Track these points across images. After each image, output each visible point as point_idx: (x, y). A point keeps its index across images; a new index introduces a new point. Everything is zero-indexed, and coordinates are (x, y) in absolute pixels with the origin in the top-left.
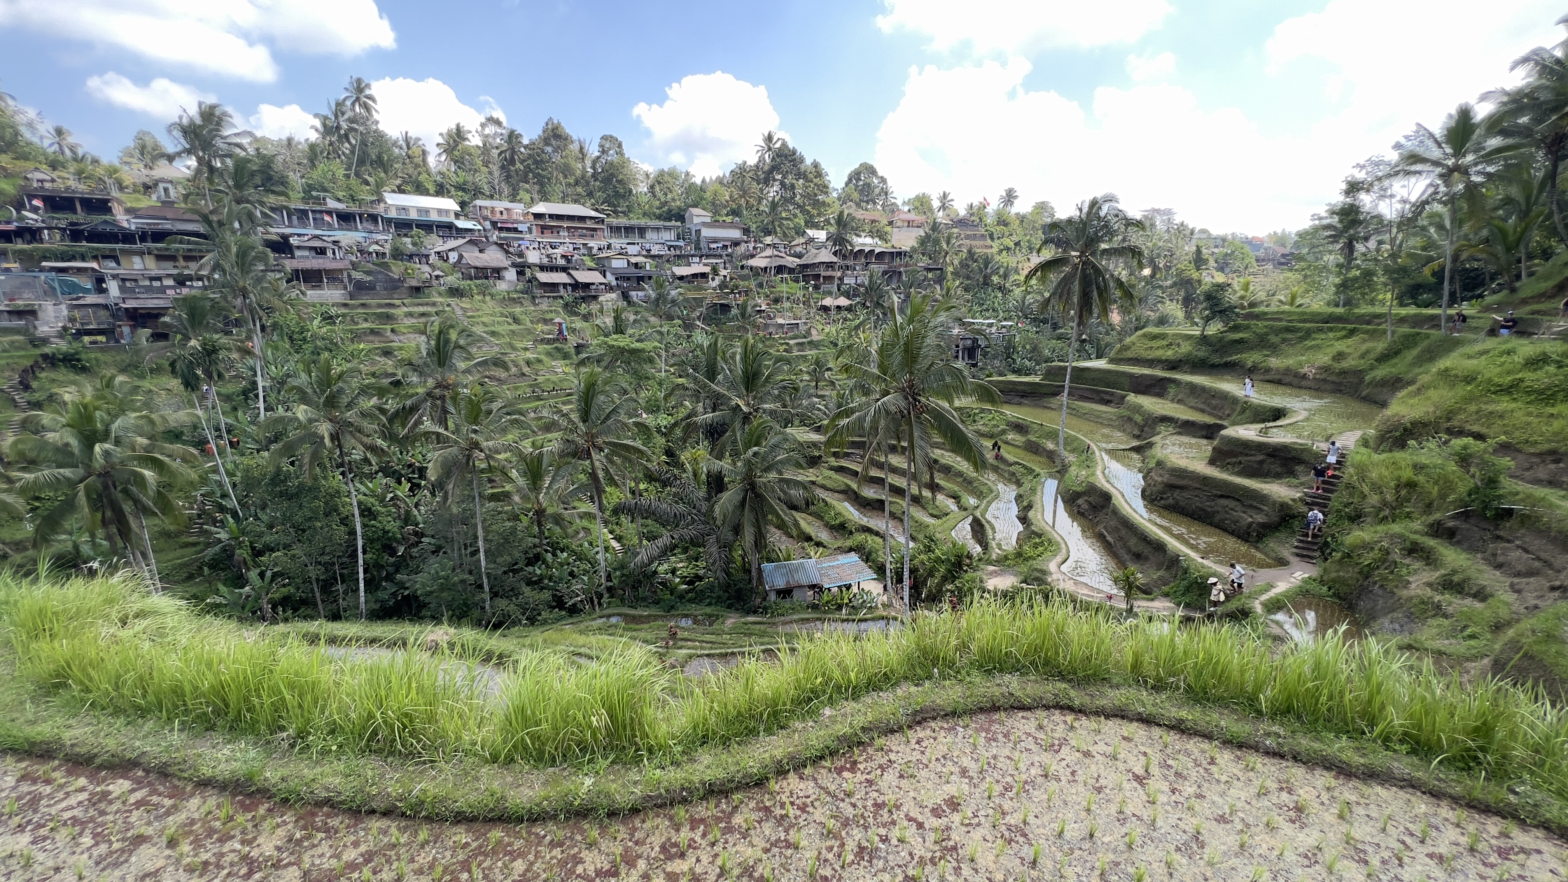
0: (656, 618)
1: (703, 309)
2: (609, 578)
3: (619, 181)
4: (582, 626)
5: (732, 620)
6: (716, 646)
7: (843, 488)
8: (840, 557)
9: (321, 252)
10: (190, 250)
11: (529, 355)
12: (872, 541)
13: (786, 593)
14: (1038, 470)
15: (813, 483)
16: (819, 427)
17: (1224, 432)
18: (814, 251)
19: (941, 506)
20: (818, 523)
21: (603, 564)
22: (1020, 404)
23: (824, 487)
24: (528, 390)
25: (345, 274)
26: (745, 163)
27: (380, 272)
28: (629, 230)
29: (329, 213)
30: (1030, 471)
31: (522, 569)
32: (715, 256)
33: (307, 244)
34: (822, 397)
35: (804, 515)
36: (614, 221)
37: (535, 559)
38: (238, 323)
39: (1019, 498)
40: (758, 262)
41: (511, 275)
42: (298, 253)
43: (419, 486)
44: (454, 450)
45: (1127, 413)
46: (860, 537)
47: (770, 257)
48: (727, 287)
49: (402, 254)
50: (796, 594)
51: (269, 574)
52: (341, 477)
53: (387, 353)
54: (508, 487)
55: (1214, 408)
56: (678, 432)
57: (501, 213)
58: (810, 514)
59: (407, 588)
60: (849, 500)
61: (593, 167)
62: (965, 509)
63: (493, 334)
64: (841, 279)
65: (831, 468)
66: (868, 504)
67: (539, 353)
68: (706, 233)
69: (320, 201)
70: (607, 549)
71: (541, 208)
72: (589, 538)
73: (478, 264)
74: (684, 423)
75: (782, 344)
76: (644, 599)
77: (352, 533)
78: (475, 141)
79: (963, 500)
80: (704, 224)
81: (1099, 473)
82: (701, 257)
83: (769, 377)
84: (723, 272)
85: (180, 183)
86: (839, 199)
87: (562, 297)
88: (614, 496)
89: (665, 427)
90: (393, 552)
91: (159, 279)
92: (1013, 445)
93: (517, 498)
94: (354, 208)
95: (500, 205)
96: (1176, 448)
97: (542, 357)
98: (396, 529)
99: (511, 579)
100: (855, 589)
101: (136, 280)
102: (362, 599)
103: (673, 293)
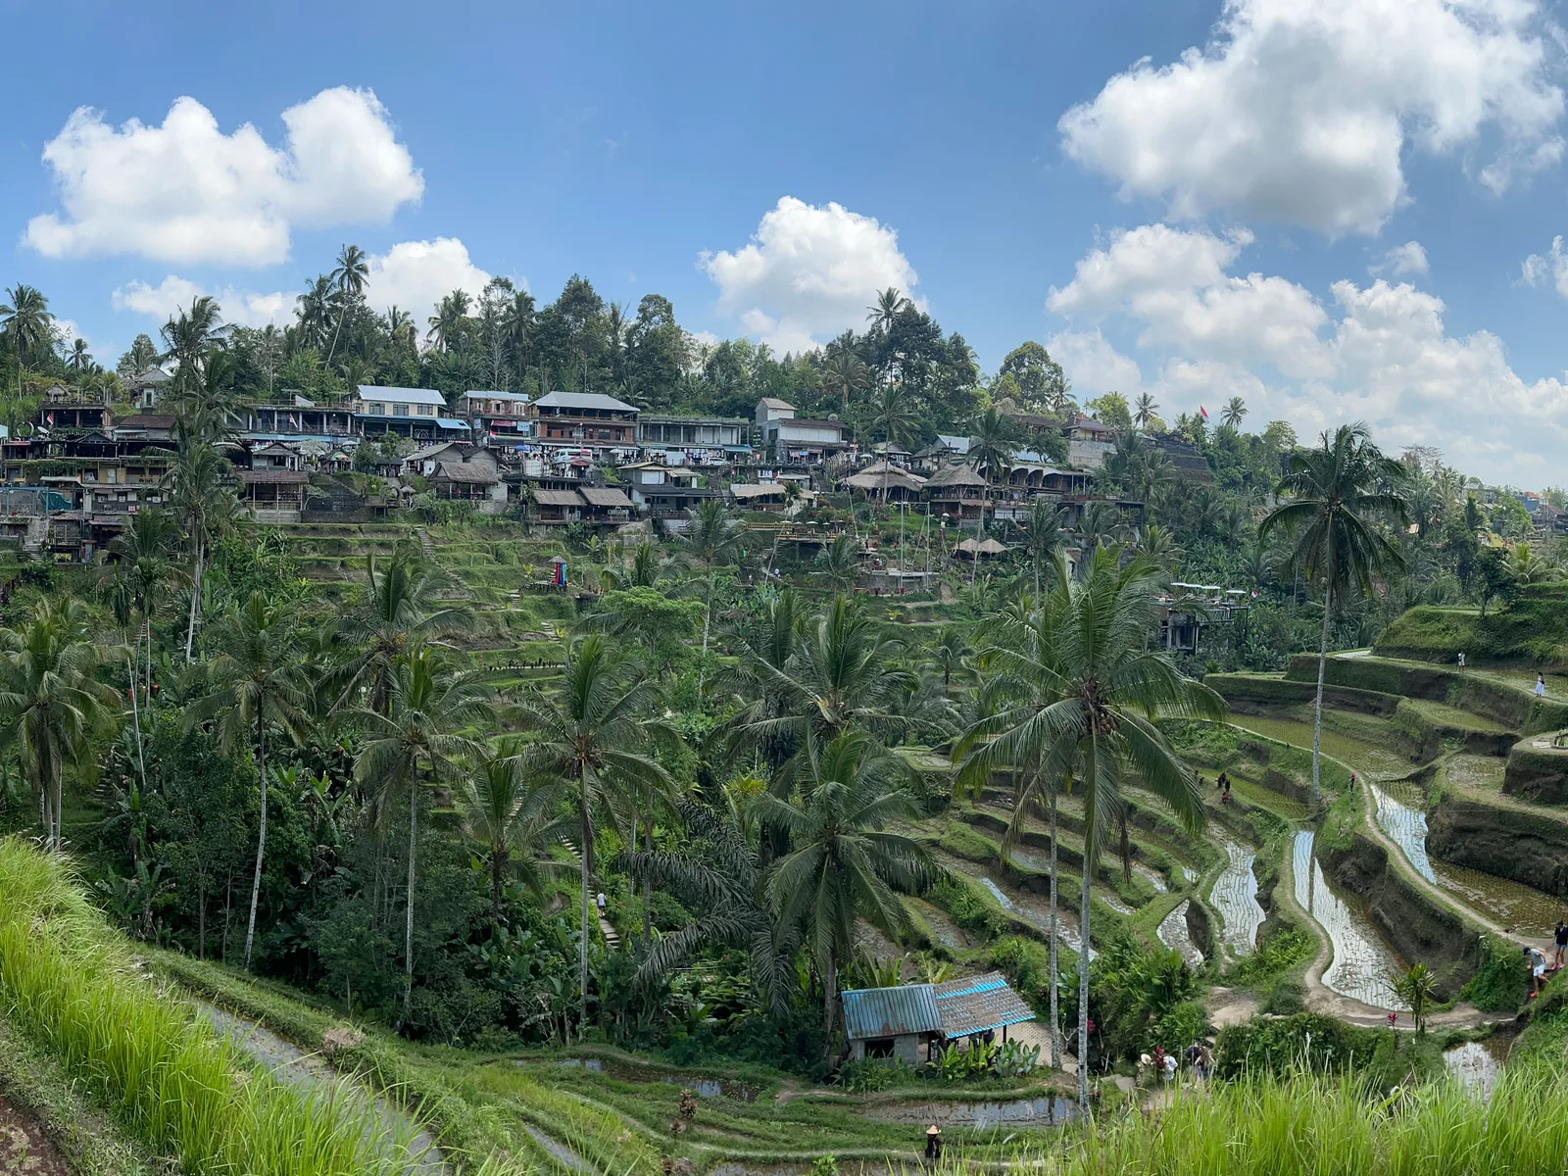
0: (658, 1073)
1: (774, 550)
2: (593, 987)
3: (663, 360)
4: (543, 1067)
5: (788, 1093)
6: (758, 1142)
7: (983, 853)
8: (975, 980)
9: (279, 461)
10: (157, 462)
11: (512, 609)
12: (1029, 951)
13: (881, 1046)
14: (1285, 819)
15: (934, 843)
16: (949, 747)
17: (1517, 747)
18: (949, 467)
19: (1140, 884)
20: (941, 917)
21: (584, 961)
22: (1256, 714)
23: (952, 852)
24: (504, 660)
25: (301, 489)
26: (850, 333)
27: (340, 487)
28: (671, 429)
29: (295, 413)
30: (1274, 821)
31: (463, 948)
32: (796, 470)
33: (266, 453)
34: (954, 696)
35: (917, 901)
36: (652, 417)
37: (483, 935)
38: (184, 546)
39: (1259, 866)
40: (863, 481)
41: (500, 492)
42: (256, 463)
43: (342, 786)
44: (392, 742)
45: (1400, 726)
46: (1010, 943)
47: (882, 473)
48: (811, 517)
49: (368, 464)
50: (899, 1048)
51: (158, 869)
52: (254, 756)
53: (332, 594)
54: (460, 808)
55: (1504, 714)
56: (721, 745)
57: (498, 406)
58: (927, 900)
59: (305, 938)
60: (993, 875)
61: (629, 341)
62: (1179, 889)
63: (467, 575)
64: (990, 511)
65: (965, 819)
66: (1024, 883)
67: (525, 607)
68: (786, 435)
69: (289, 399)
70: (593, 934)
71: (552, 399)
72: (567, 912)
73: (459, 478)
74: (730, 733)
75: (894, 608)
76: (645, 1036)
77: (254, 838)
78: (473, 311)
79: (1174, 874)
80: (786, 422)
81: (1368, 818)
82: (775, 471)
83: (871, 662)
84: (806, 494)
85: (162, 388)
86: (991, 391)
87: (566, 526)
88: (611, 844)
89: (702, 734)
90: (296, 879)
91: (125, 494)
92: (1248, 780)
93: (468, 828)
94: (324, 408)
95: (497, 396)
96: (1464, 774)
97: (529, 612)
98: (304, 845)
99: (445, 961)
100: (998, 1042)
101: (106, 495)
102: (250, 938)
103: (731, 523)
